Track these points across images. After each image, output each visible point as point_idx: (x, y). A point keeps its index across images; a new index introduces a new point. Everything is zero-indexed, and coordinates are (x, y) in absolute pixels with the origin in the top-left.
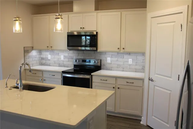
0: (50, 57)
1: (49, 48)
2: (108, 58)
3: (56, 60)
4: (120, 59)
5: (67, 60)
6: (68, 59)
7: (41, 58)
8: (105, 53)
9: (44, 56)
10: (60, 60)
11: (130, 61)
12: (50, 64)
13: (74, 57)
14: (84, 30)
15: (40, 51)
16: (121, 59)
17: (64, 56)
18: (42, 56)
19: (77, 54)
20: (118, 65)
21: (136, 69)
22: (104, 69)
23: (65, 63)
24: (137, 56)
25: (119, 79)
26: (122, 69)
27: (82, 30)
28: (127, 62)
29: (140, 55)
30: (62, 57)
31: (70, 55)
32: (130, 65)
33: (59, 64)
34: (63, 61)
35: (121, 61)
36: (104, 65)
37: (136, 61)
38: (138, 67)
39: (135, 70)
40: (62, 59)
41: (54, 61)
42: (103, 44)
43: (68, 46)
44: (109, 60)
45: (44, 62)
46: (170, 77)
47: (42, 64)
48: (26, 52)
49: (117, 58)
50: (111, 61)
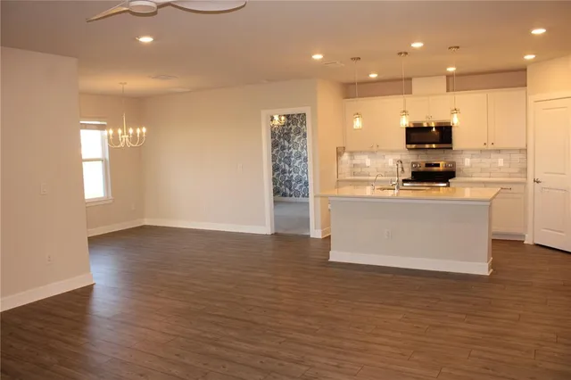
2: (466, 160)
3: (379, 166)
4: (484, 160)
7: (352, 165)
8: (462, 151)
9: (358, 162)
11: (501, 162)
12: (369, 173)
13: (409, 161)
14: (432, 119)
15: (352, 154)
16: (486, 159)
18: (354, 162)
20: (482, 168)
21: (509, 173)
22: (459, 176)
24: (510, 154)
27: (428, 119)
28: (496, 163)
29: (516, 152)
30: (390, 162)
32: (500, 168)
35: (486, 162)
36: (460, 170)
37: (509, 162)
38: (511, 170)
39: (508, 175)
40: (390, 165)
41: (377, 168)
42: (458, 140)
43: (407, 143)
44: (468, 162)
45: (358, 171)
48: (339, 154)
49: (479, 159)
50: (471, 164)
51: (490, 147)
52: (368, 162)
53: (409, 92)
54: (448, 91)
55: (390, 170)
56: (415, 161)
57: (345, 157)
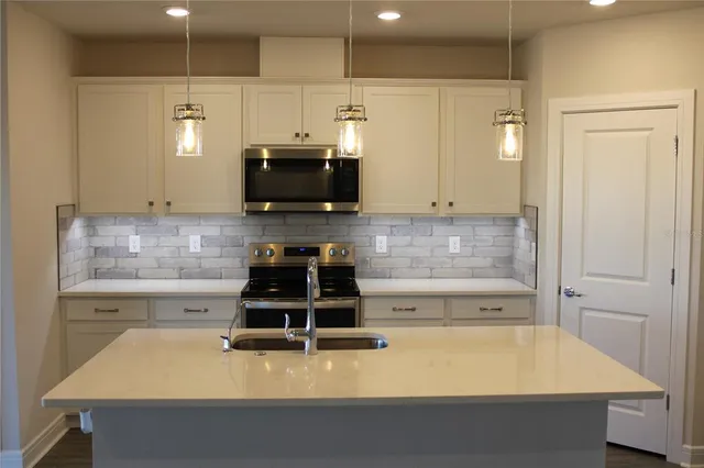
0: (138, 244)
1: (159, 207)
2: (379, 238)
3: (165, 252)
4: (421, 240)
5: (216, 251)
6: (222, 247)
7: (92, 250)
8: (368, 220)
9: (108, 242)
10: (182, 255)
11: (454, 244)
12: (137, 270)
13: (247, 241)
14: (307, 142)
15: (91, 223)
16: (423, 238)
17: (202, 237)
18: (97, 242)
19: (260, 228)
20: (413, 259)
21: (472, 268)
22: (363, 276)
23: (206, 264)
24: (474, 227)
25: (455, 302)
26: (428, 272)
27: (298, 141)
28: (444, 246)
29: (485, 223)
30: (194, 242)
31: (229, 232)
32: (453, 257)
33: (182, 269)
34: (200, 258)
35: (422, 244)
36: (364, 261)
37: (472, 244)
38: (477, 262)
39: (470, 271)
40: (192, 250)
41: (158, 259)
43: (247, 199)
44: (382, 243)
45: (107, 263)
46: (642, 279)
47: (96, 274)
48: (62, 225)
49: (409, 238)
50: (390, 247)
51: (443, 211)
52: (135, 243)
53: (253, 71)
54: (346, 76)
55: (193, 261)
56: (256, 240)
57: (77, 230)
